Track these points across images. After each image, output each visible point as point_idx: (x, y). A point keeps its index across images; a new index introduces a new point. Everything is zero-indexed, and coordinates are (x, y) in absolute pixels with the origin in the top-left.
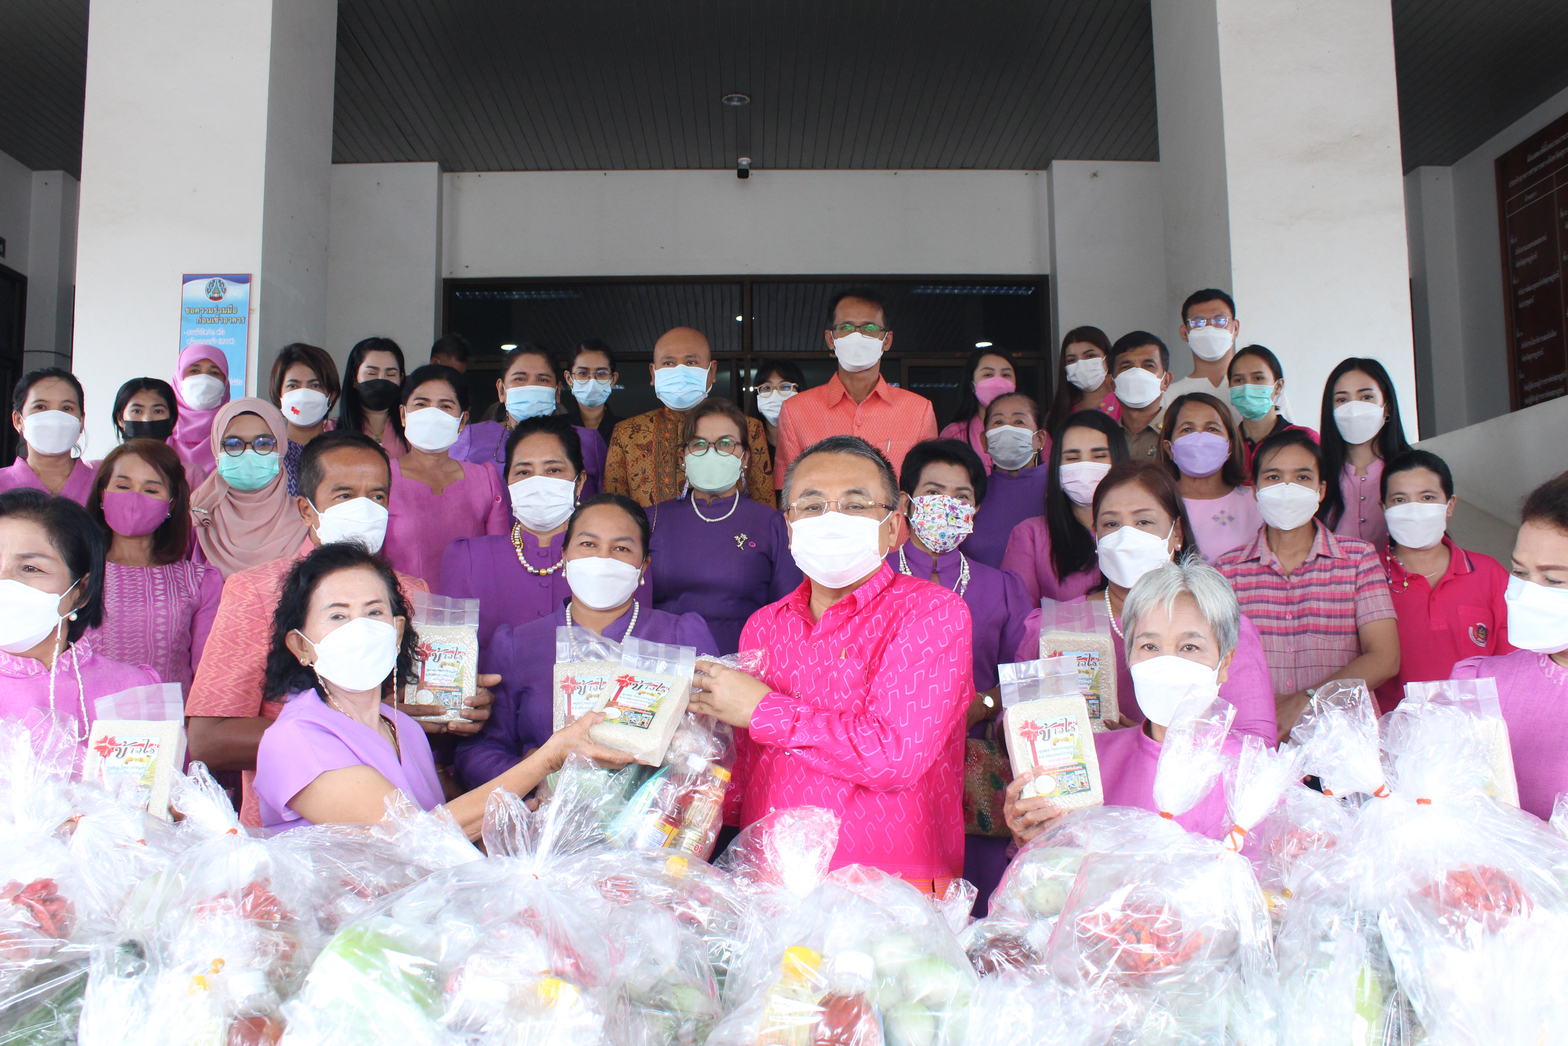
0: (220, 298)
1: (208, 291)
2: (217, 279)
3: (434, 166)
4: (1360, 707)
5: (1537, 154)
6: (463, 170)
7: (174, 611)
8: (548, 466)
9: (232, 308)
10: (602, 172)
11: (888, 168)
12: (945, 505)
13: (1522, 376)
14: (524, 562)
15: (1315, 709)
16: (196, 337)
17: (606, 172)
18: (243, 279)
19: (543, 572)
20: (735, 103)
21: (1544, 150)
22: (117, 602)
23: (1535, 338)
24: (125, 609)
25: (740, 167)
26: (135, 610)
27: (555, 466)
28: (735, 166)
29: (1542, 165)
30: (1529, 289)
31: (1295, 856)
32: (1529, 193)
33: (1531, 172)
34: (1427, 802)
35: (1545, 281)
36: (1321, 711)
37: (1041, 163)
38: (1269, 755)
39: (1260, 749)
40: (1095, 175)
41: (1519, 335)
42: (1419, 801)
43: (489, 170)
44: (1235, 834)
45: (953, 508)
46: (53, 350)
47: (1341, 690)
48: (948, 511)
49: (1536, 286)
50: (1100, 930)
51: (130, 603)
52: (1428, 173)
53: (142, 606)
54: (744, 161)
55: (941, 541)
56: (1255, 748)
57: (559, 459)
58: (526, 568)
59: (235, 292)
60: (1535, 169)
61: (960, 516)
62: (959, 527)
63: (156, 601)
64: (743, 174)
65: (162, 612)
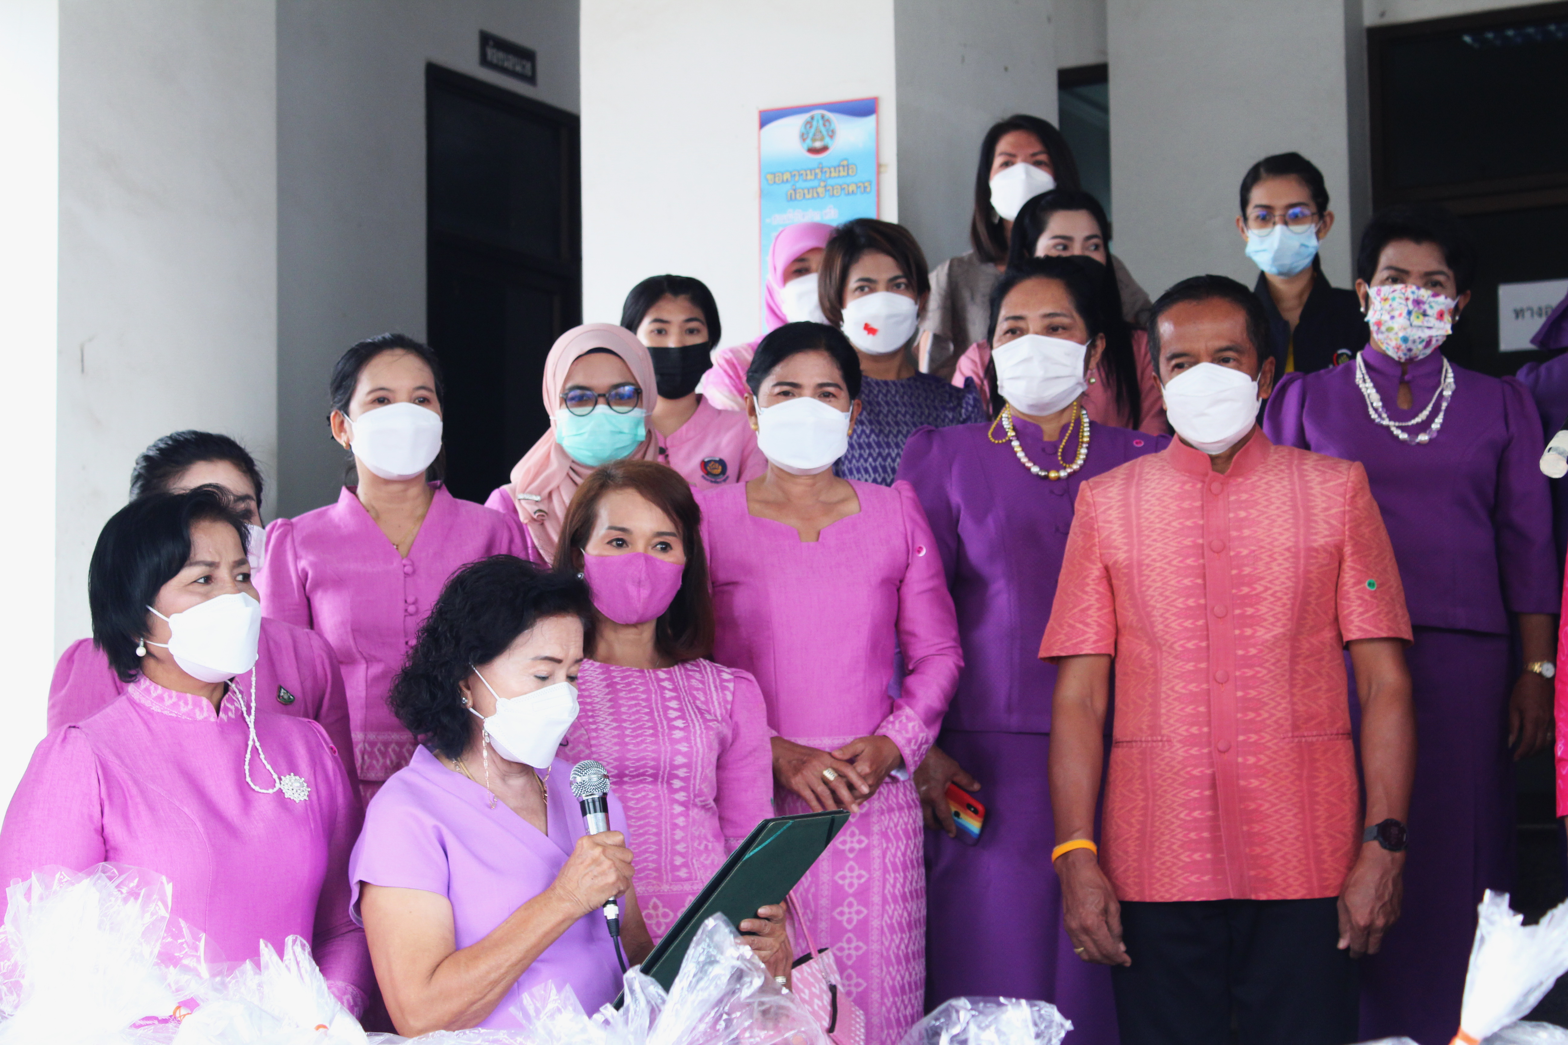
0: (824, 149)
1: (803, 138)
2: (817, 113)
7: (699, 745)
8: (1047, 321)
9: (846, 166)
12: (1407, 299)
14: (1024, 460)
18: (866, 108)
19: (1053, 475)
22: (615, 729)
24: (627, 740)
26: (642, 742)
27: (1057, 320)
45: (1418, 302)
48: (1411, 307)
51: (634, 730)
53: (652, 735)
55: (1403, 347)
57: (1064, 312)
58: (1029, 469)
59: (850, 135)
61: (1429, 312)
62: (1429, 328)
63: (672, 728)
65: (683, 747)
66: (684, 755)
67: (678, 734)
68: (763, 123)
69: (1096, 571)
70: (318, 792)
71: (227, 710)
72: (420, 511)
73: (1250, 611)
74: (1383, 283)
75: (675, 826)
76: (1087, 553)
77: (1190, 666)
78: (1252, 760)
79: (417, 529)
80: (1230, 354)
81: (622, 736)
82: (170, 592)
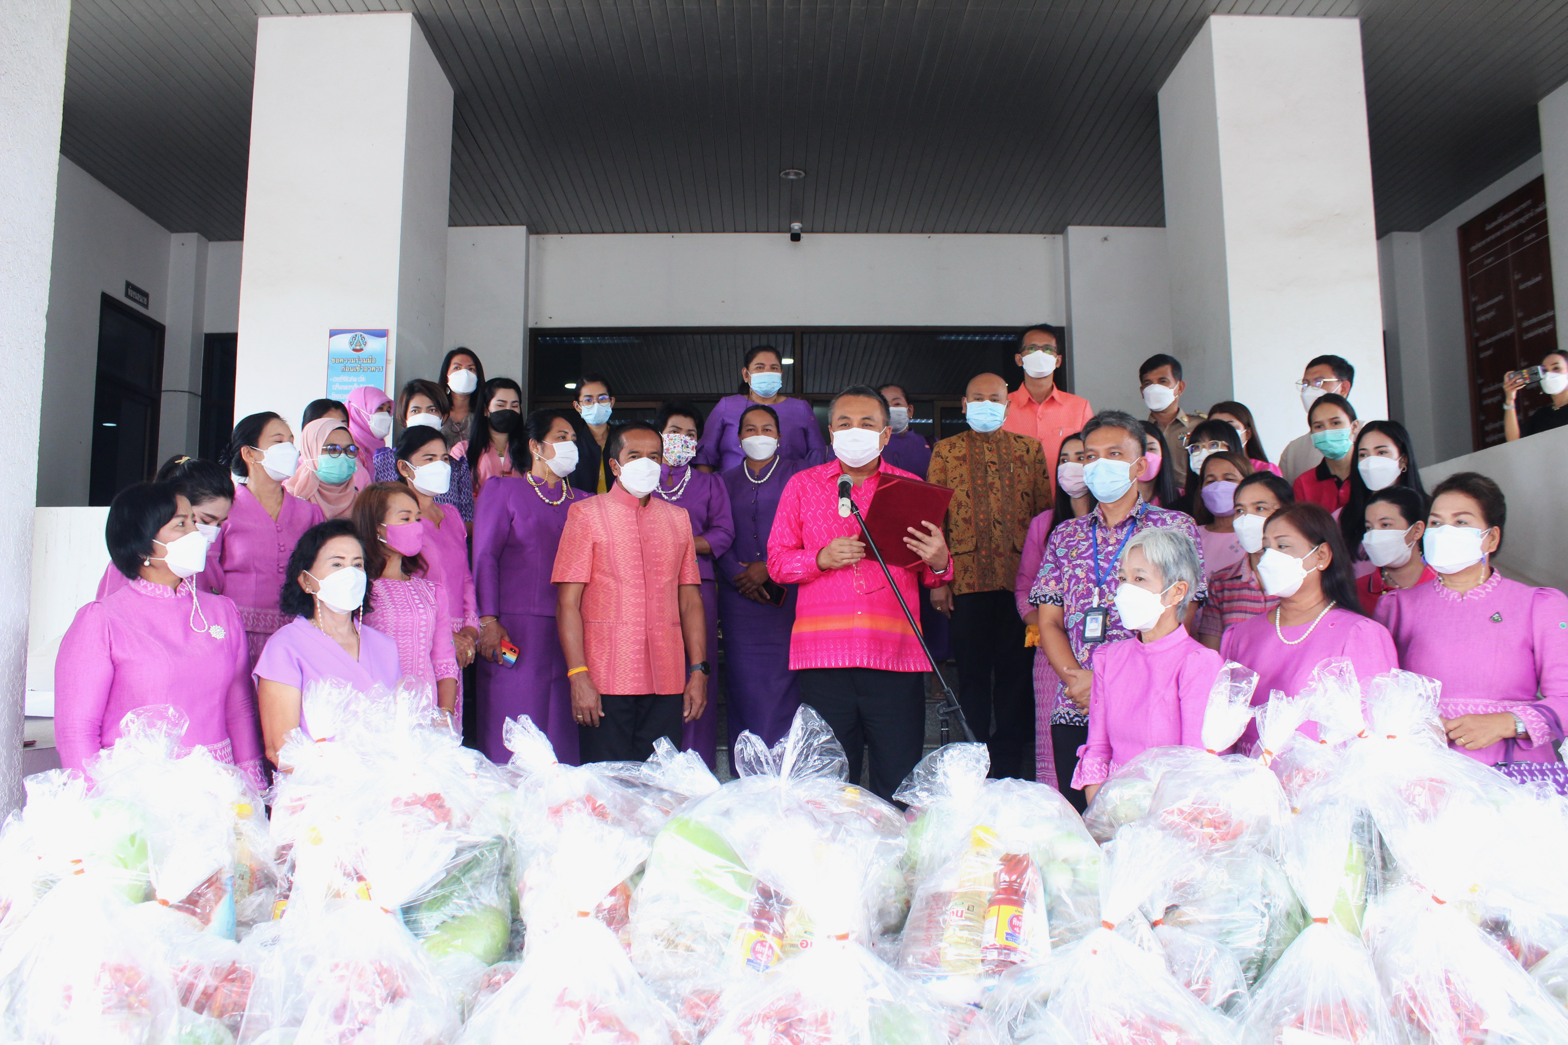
0: (361, 350)
1: (351, 344)
2: (359, 333)
3: (523, 229)
4: (1347, 675)
5: (1494, 224)
6: (548, 232)
9: (371, 359)
10: (670, 235)
11: (922, 232)
13: (1483, 418)
14: (541, 496)
15: (1316, 677)
16: (340, 384)
17: (674, 235)
18: (382, 334)
19: (555, 503)
20: (792, 177)
21: (1500, 220)
23: (1494, 384)
24: (399, 613)
25: (793, 232)
26: (406, 615)
28: (789, 230)
29: (1498, 234)
30: (1488, 341)
31: (1300, 786)
32: (1488, 257)
33: (1489, 239)
34: (1393, 737)
35: (1503, 335)
36: (1320, 679)
37: (1058, 228)
38: (1288, 702)
39: (1282, 699)
40: (1106, 239)
41: (1480, 381)
42: (1389, 737)
43: (570, 233)
44: (1266, 755)
45: (686, 442)
46: (187, 390)
47: (1333, 665)
48: (680, 443)
49: (1494, 338)
50: (1176, 818)
51: (402, 609)
52: (1398, 237)
53: (410, 612)
54: (796, 226)
55: (678, 460)
56: (1278, 699)
58: (543, 500)
59: (374, 345)
60: (1493, 237)
61: (687, 446)
62: (687, 453)
63: (418, 608)
64: (796, 237)
65: (424, 617)
66: (425, 620)
67: (421, 611)
68: (331, 336)
69: (590, 545)
70: (230, 635)
71: (180, 592)
72: (279, 500)
73: (660, 569)
74: (670, 432)
75: (419, 656)
76: (585, 537)
77: (637, 591)
78: (660, 633)
79: (279, 509)
80: (656, 455)
81: (397, 612)
82: (165, 531)
